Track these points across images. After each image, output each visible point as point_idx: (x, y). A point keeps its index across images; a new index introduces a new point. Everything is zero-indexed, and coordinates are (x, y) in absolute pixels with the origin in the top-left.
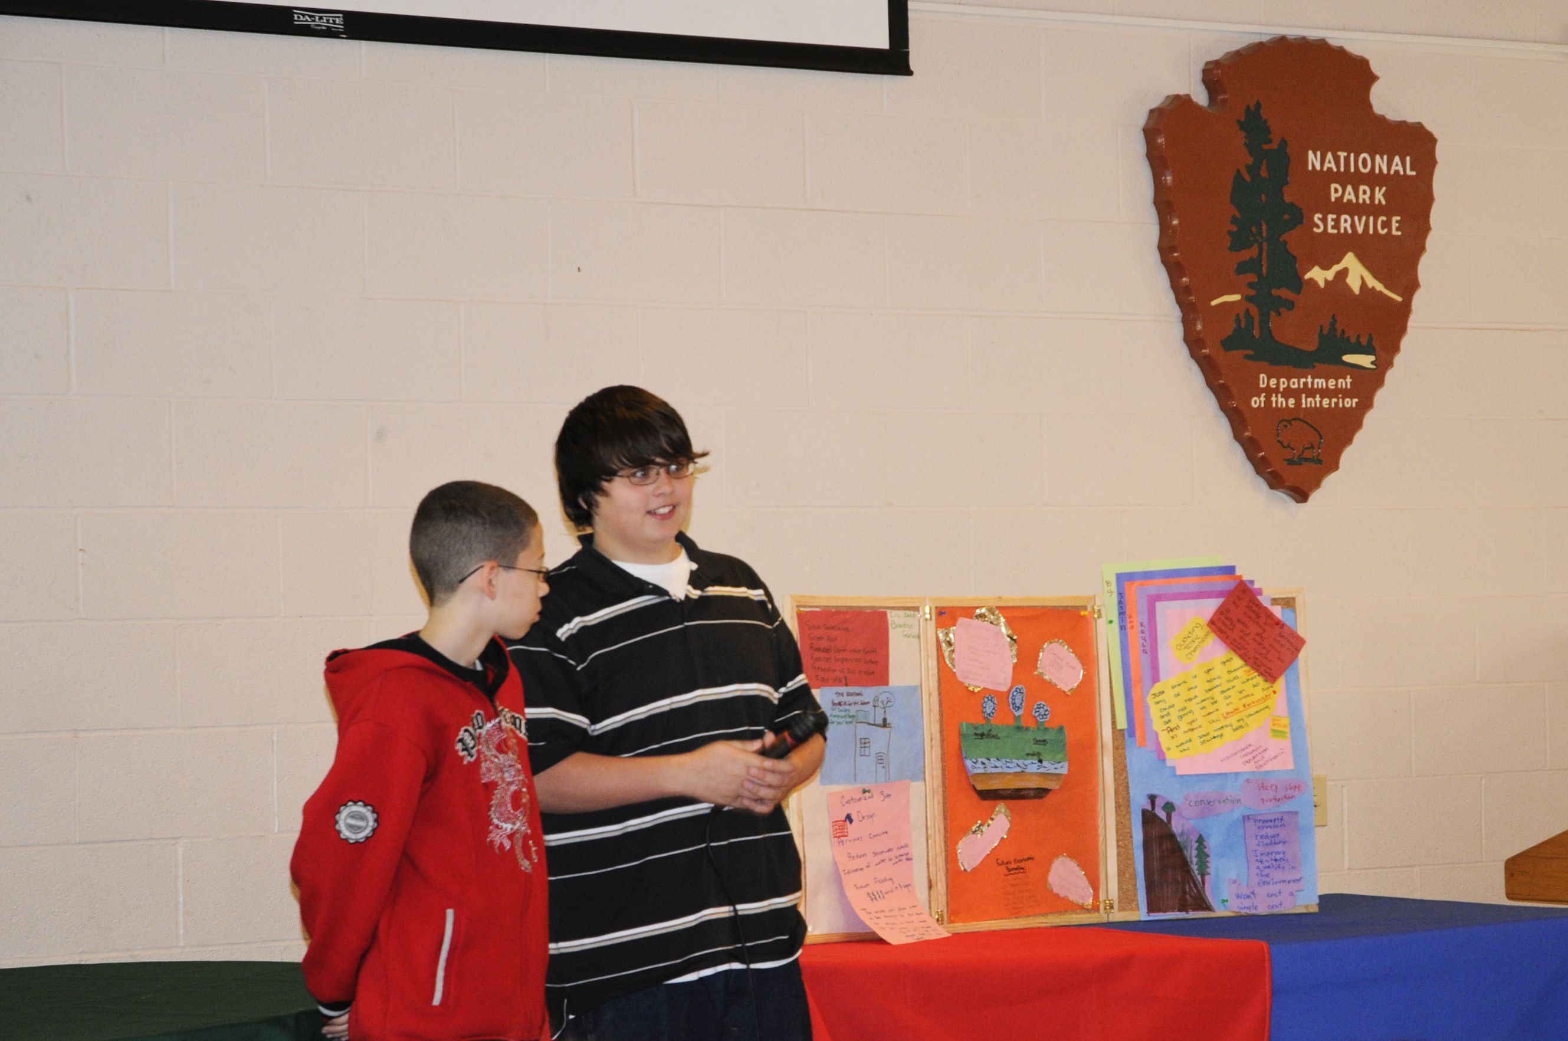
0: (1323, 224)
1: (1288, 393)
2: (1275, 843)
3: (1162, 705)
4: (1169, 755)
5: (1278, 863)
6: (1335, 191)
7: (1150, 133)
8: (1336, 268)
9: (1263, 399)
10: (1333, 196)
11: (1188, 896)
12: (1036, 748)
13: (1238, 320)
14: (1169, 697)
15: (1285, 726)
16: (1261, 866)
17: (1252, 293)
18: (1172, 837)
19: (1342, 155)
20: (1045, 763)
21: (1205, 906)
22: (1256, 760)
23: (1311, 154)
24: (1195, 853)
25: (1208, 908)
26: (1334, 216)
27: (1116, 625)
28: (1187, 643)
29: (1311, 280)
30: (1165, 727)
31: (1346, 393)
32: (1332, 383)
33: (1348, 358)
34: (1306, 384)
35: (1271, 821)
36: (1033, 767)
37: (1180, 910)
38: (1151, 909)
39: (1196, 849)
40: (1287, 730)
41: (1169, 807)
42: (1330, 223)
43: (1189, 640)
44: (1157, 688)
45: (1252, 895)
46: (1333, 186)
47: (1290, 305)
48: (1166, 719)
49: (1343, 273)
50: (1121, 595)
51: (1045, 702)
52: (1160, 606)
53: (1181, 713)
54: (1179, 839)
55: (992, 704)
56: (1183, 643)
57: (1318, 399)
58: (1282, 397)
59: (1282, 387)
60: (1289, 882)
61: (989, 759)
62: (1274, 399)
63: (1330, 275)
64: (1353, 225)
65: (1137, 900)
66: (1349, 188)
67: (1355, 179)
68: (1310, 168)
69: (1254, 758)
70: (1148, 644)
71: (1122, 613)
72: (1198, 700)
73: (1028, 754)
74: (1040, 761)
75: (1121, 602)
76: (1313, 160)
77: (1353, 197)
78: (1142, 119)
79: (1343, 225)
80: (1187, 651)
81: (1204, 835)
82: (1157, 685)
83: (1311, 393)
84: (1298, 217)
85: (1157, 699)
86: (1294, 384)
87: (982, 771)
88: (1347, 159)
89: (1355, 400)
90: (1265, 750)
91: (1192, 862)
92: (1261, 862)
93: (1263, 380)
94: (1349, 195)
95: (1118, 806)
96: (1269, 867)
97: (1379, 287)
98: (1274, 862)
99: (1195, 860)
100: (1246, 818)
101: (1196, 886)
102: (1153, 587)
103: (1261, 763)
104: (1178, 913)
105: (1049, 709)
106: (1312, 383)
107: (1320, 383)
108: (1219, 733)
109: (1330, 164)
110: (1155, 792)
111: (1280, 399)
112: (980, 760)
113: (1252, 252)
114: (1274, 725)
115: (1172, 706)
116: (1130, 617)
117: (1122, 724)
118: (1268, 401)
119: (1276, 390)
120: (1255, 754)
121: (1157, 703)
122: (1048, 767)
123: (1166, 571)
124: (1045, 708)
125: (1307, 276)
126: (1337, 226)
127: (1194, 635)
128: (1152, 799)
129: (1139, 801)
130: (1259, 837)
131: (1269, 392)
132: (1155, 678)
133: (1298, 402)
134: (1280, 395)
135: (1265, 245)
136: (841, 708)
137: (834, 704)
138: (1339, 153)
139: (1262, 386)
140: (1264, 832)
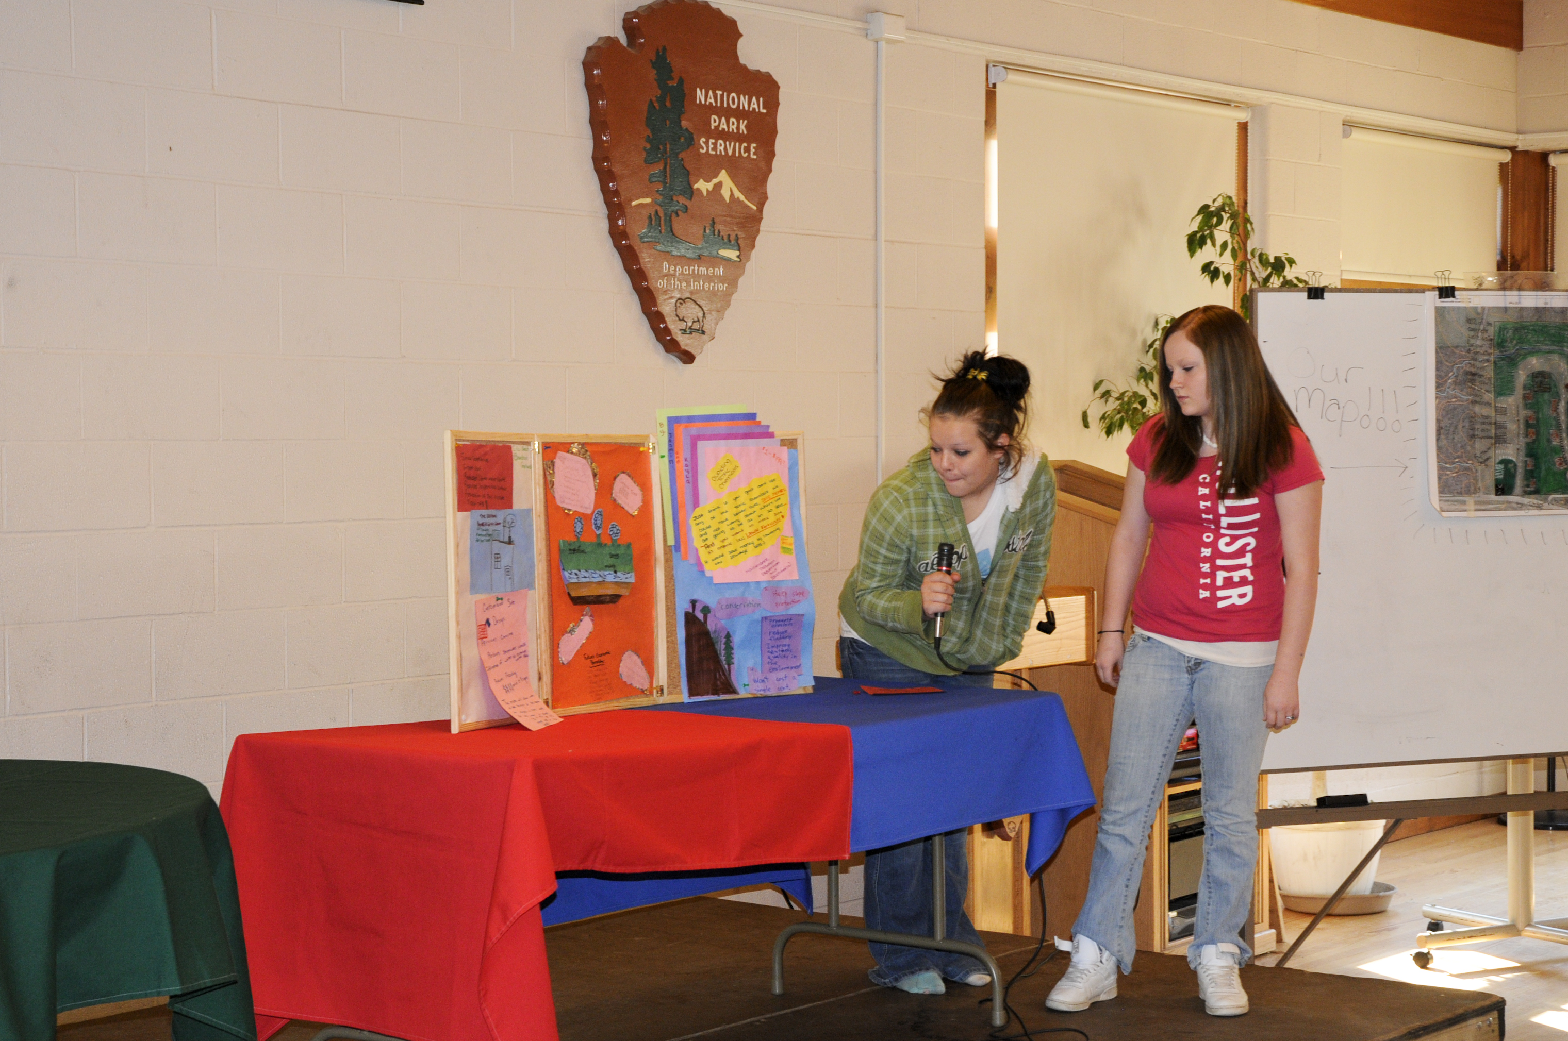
0: (706, 146)
1: (682, 278)
2: (783, 638)
3: (701, 526)
4: (707, 567)
5: (784, 653)
6: (714, 121)
7: (588, 66)
8: (715, 181)
9: (665, 281)
10: (713, 125)
11: (718, 682)
12: (611, 561)
13: (650, 217)
14: (706, 520)
15: (791, 544)
16: (772, 656)
17: (660, 198)
18: (707, 633)
19: (719, 93)
20: (619, 574)
21: (731, 690)
22: (771, 572)
23: (698, 90)
24: (723, 646)
25: (734, 692)
26: (713, 141)
27: (666, 460)
28: (720, 475)
29: (698, 189)
30: (703, 544)
31: (720, 279)
32: (711, 271)
33: (721, 252)
34: (694, 270)
35: (782, 621)
36: (610, 578)
37: (713, 694)
38: (692, 693)
39: (725, 644)
40: (792, 547)
41: (706, 610)
42: (711, 146)
43: (722, 473)
44: (698, 512)
45: (765, 680)
46: (714, 117)
47: (685, 209)
48: (704, 537)
49: (719, 186)
50: (671, 435)
51: (617, 522)
52: (701, 444)
53: (716, 533)
54: (712, 636)
55: (580, 524)
56: (716, 475)
57: (701, 283)
58: (678, 280)
59: (678, 273)
60: (792, 668)
61: (579, 571)
62: (672, 282)
63: (710, 186)
64: (725, 149)
65: (680, 686)
66: (723, 119)
67: (728, 113)
68: (698, 102)
69: (770, 570)
70: (691, 476)
71: (671, 450)
72: (728, 522)
73: (606, 566)
74: (615, 572)
75: (671, 441)
76: (700, 95)
77: (725, 127)
78: (582, 55)
79: (719, 148)
80: (720, 482)
81: (731, 633)
82: (697, 509)
83: (698, 278)
84: (689, 138)
86: (686, 271)
87: (575, 580)
88: (722, 96)
89: (726, 285)
90: (777, 564)
91: (720, 654)
92: (772, 653)
93: (665, 267)
94: (723, 124)
95: (668, 609)
96: (777, 657)
97: (742, 198)
98: (781, 653)
99: (723, 653)
100: (764, 619)
101: (724, 674)
102: (694, 430)
103: (775, 574)
104: (712, 696)
105: (620, 529)
106: (698, 271)
107: (703, 271)
108: (744, 549)
109: (711, 99)
110: (695, 597)
112: (574, 571)
113: (660, 167)
114: (783, 543)
115: (709, 527)
116: (677, 453)
117: (671, 542)
118: (669, 283)
119: (674, 275)
120: (771, 566)
122: (622, 577)
123: (706, 415)
124: (617, 528)
125: (696, 186)
126: (715, 149)
127: (725, 469)
128: (694, 603)
129: (682, 606)
130: (772, 634)
131: (669, 276)
132: (696, 504)
133: (688, 285)
134: (674, 279)
135: (669, 161)
136: (484, 528)
137: (479, 525)
138: (717, 92)
139: (664, 271)
140: (776, 629)
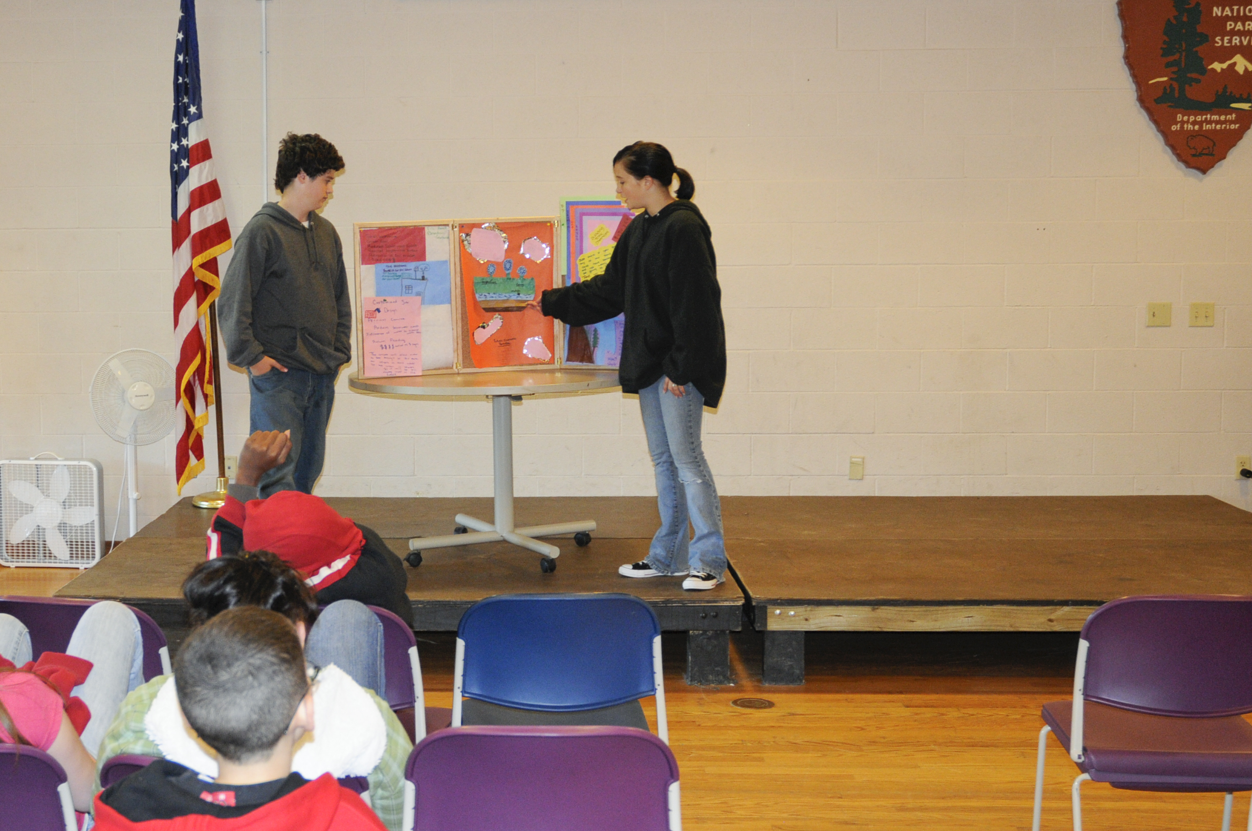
0: (1221, 41)
1: (1194, 123)
3: (583, 265)
6: (1230, 26)
8: (1229, 62)
9: (1179, 126)
10: (1229, 28)
12: (518, 288)
13: (1165, 88)
14: (586, 261)
17: (1174, 76)
20: (521, 295)
26: (1229, 38)
27: (566, 225)
28: (597, 236)
29: (1213, 70)
31: (1231, 122)
32: (1223, 118)
33: (1233, 105)
34: (1206, 118)
36: (514, 297)
38: (568, 361)
42: (1226, 40)
44: (581, 257)
46: (1229, 23)
47: (1198, 81)
48: (584, 272)
49: (1235, 64)
50: (568, 212)
51: (525, 268)
52: (585, 218)
53: (591, 270)
55: (493, 268)
56: (595, 236)
57: (1214, 125)
58: (1191, 125)
59: (1191, 120)
61: (489, 293)
62: (1185, 126)
63: (1225, 66)
64: (1241, 41)
66: (1239, 23)
67: (1243, 19)
68: (1213, 15)
70: (579, 236)
71: (568, 222)
72: (599, 264)
73: (512, 291)
74: (519, 294)
75: (567, 216)
76: (1215, 11)
77: (1241, 28)
79: (1234, 42)
80: (596, 240)
82: (582, 255)
83: (1210, 122)
84: (1205, 38)
85: (581, 262)
86: (1199, 118)
87: (484, 299)
88: (1239, 10)
89: (1237, 125)
93: (1179, 117)
94: (1239, 26)
99: (592, 341)
102: (581, 209)
106: (1211, 118)
107: (1215, 117)
109: (1227, 11)
111: (1190, 126)
112: (484, 294)
113: (1176, 56)
115: (587, 266)
116: (572, 223)
118: (1182, 127)
119: (1188, 122)
121: (581, 264)
122: (523, 297)
123: (589, 201)
124: (524, 270)
125: (1210, 67)
126: (1230, 41)
131: (1183, 122)
132: (581, 252)
133: (1201, 127)
134: (1189, 124)
135: (1184, 54)
138: (1233, 7)
139: (1178, 120)
